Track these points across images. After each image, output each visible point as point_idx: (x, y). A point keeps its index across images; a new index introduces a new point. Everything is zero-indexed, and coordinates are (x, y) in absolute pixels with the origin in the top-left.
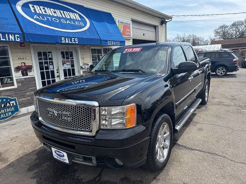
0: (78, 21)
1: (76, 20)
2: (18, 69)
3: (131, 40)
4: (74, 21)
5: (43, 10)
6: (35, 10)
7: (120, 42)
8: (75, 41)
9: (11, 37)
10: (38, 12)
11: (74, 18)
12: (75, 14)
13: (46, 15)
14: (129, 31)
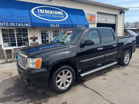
0: (62, 15)
1: (61, 15)
2: (31, 38)
3: (96, 24)
4: (59, 15)
5: (44, 11)
6: (40, 12)
7: (85, 25)
8: (57, 26)
9: (27, 25)
10: (41, 12)
11: (60, 14)
12: (61, 12)
13: (44, 14)
14: (94, 19)
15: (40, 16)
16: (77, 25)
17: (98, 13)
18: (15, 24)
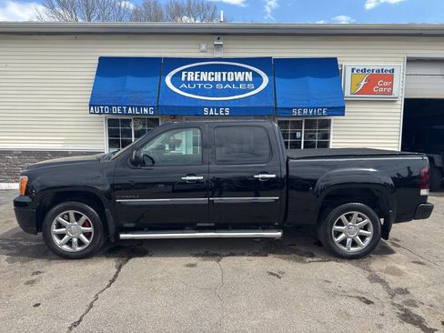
3: (400, 102)
4: (237, 83)
5: (196, 76)
6: (186, 78)
7: (329, 108)
8: (224, 112)
9: (146, 111)
10: (189, 79)
11: (242, 79)
12: (247, 73)
13: (198, 82)
14: (386, 84)
15: (183, 90)
16: (291, 109)
17: (410, 61)
18: (122, 110)
